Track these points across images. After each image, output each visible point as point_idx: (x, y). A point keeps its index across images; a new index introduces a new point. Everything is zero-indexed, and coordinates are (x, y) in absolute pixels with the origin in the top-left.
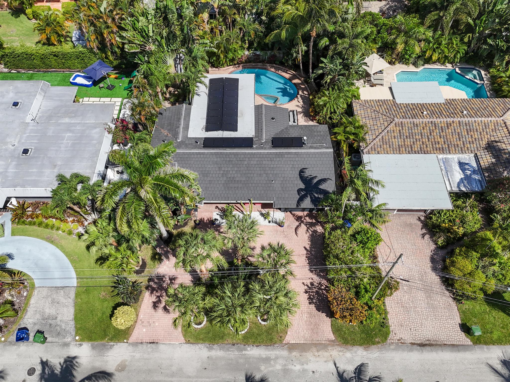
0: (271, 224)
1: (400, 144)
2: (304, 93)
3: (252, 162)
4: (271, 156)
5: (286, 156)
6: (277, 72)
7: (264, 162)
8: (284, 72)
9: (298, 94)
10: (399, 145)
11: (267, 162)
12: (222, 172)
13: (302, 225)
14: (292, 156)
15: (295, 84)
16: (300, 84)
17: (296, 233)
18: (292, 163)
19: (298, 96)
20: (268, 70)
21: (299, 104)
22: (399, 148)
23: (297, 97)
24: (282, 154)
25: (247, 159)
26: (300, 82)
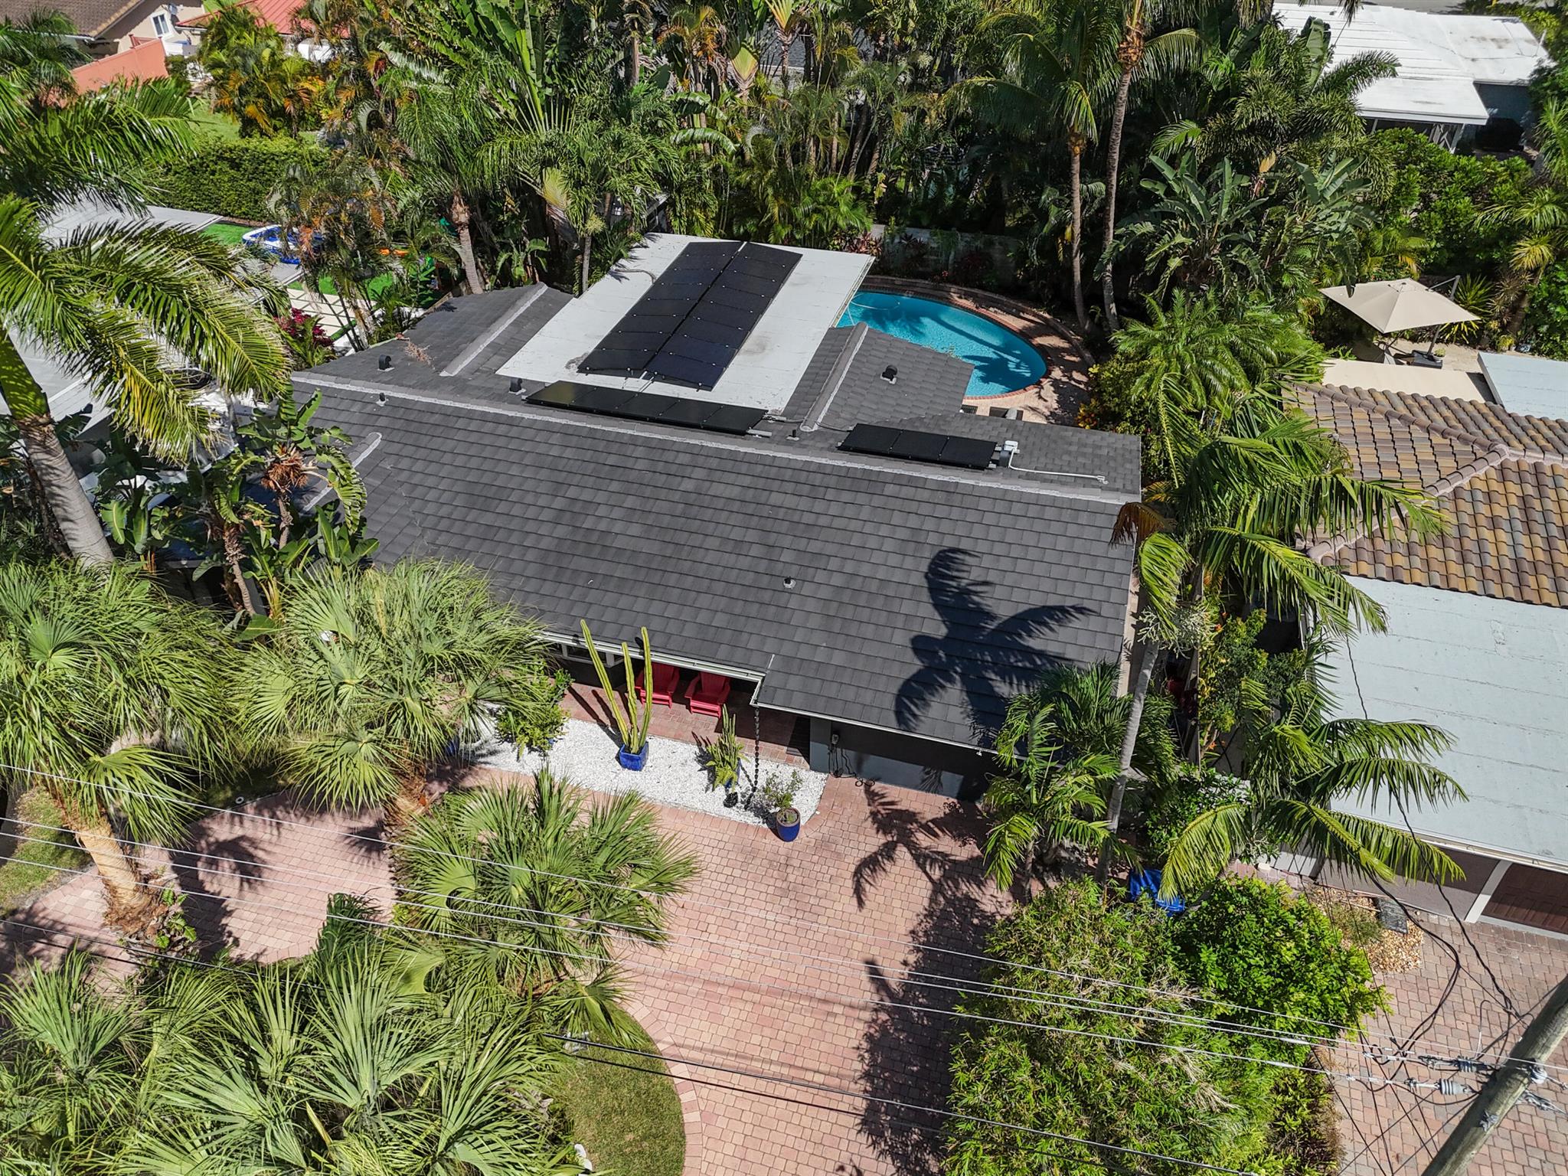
0: (736, 814)
1: (1525, 553)
2: (1071, 378)
3: (717, 489)
4: (817, 479)
5: (890, 489)
6: (982, 311)
7: (775, 498)
8: (1009, 313)
9: (1047, 375)
10: (1517, 561)
11: (790, 501)
12: (559, 503)
13: (902, 853)
14: (925, 495)
15: (1041, 348)
16: (1064, 350)
17: (858, 891)
18: (913, 522)
19: (1046, 383)
20: (950, 303)
21: (1040, 405)
22: (1519, 572)
23: (1039, 384)
24: (874, 481)
25: (699, 473)
26: (1066, 345)
